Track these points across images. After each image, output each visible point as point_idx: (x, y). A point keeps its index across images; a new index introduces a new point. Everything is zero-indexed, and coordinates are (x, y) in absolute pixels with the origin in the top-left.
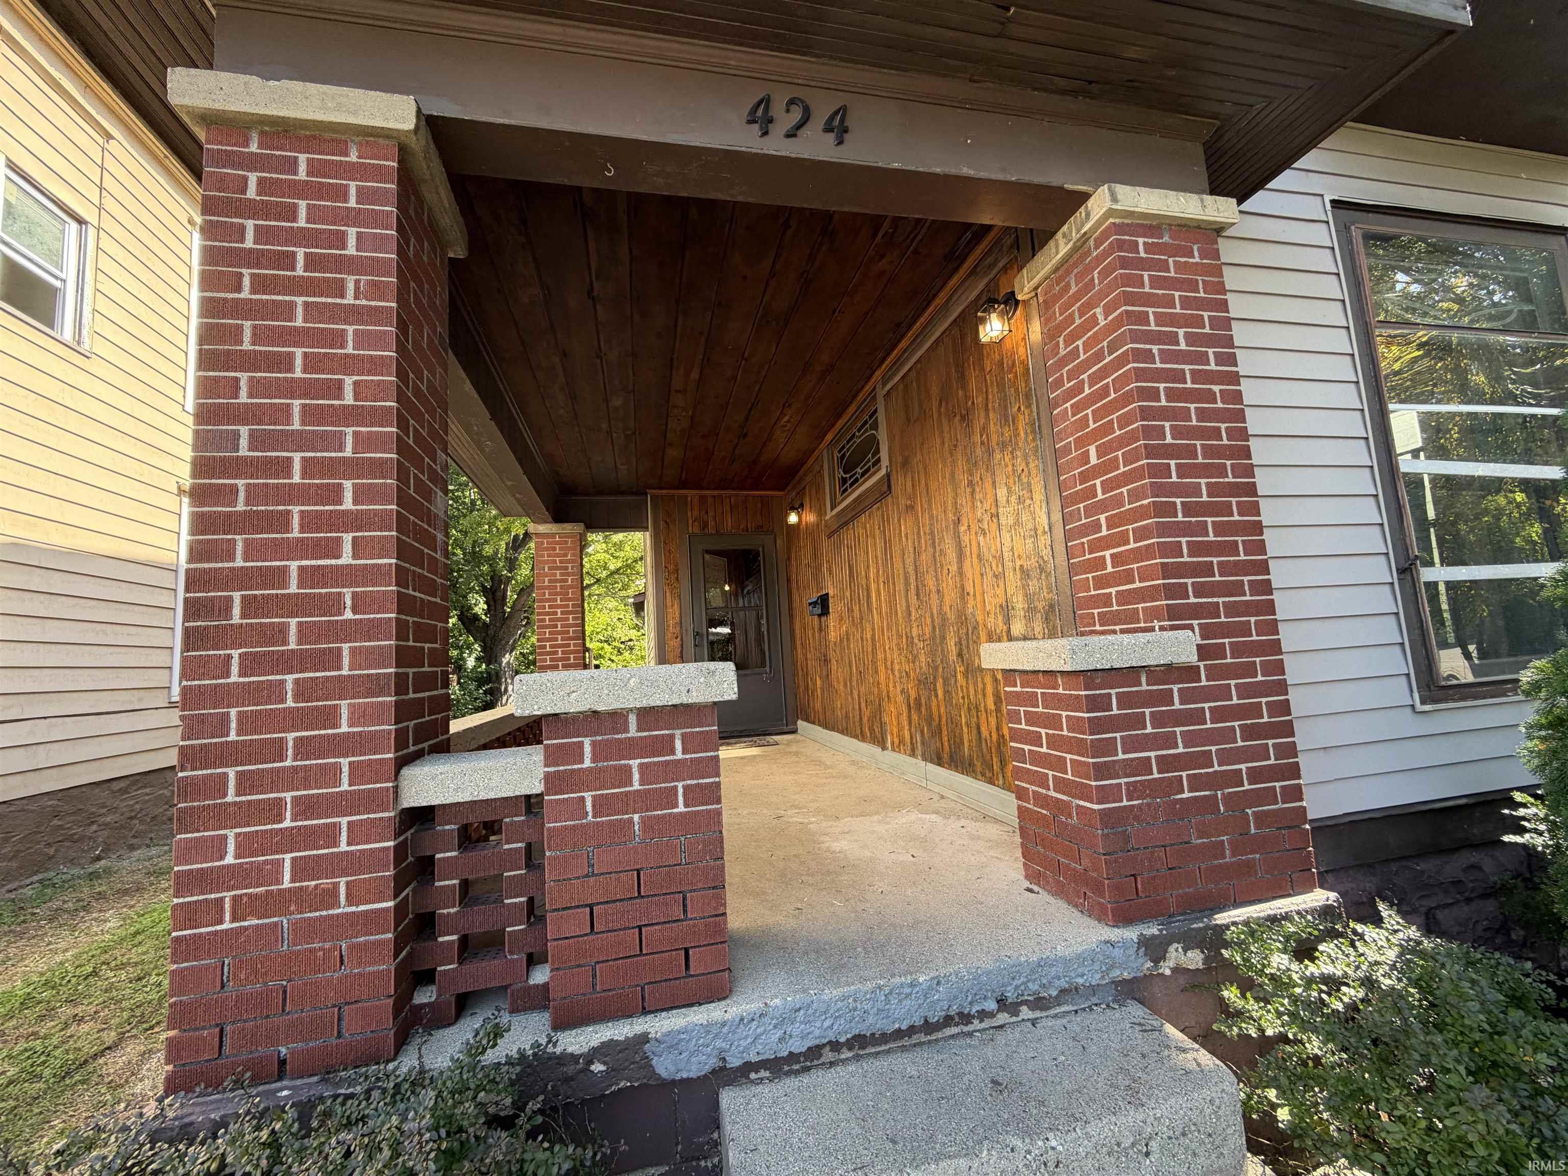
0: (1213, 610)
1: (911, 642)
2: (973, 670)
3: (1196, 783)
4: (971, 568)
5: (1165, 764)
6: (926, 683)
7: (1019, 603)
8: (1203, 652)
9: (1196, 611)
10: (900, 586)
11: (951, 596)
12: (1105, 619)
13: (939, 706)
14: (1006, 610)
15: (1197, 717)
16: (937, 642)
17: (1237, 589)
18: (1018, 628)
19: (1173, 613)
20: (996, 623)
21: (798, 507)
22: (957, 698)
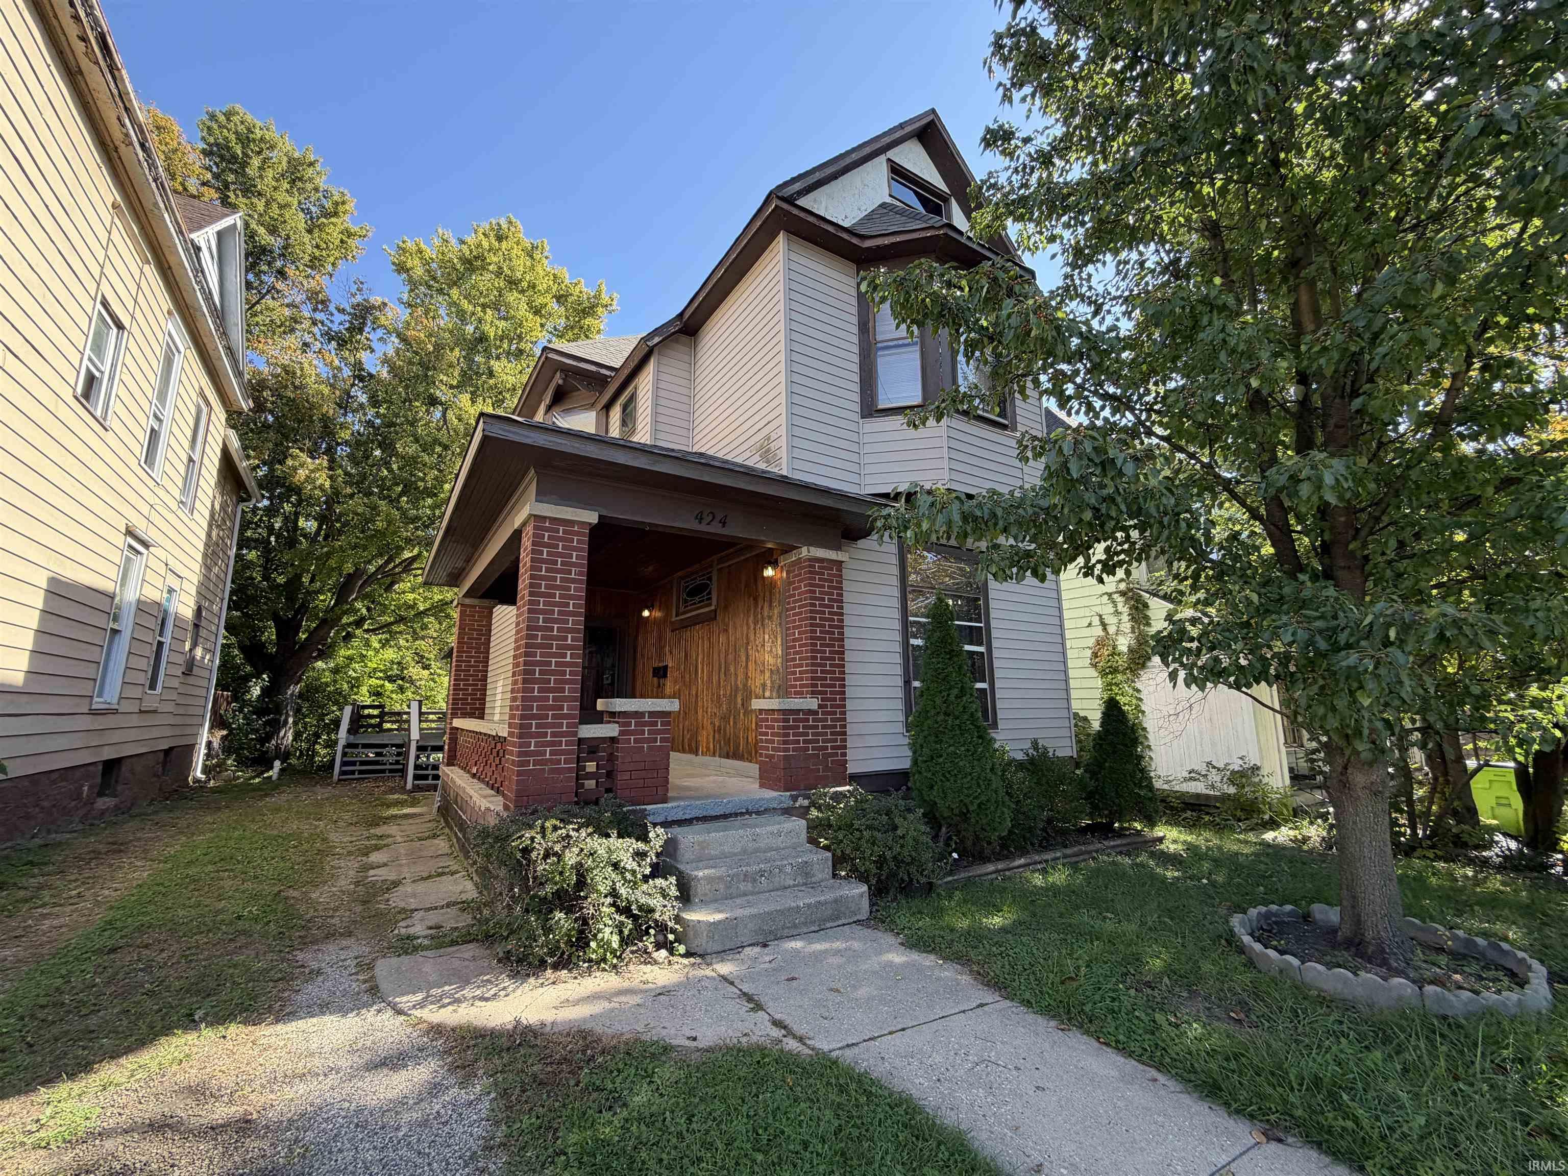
0: (826, 693)
1: (719, 697)
2: (748, 712)
3: (814, 749)
4: (751, 666)
5: (805, 742)
6: (725, 718)
7: (768, 683)
8: (820, 706)
9: (820, 693)
10: (716, 668)
11: (741, 677)
12: (796, 693)
13: (730, 729)
14: (764, 686)
15: (817, 727)
16: (732, 698)
17: (834, 686)
18: (767, 694)
19: (813, 693)
20: (759, 691)
21: (650, 608)
22: (740, 725)
